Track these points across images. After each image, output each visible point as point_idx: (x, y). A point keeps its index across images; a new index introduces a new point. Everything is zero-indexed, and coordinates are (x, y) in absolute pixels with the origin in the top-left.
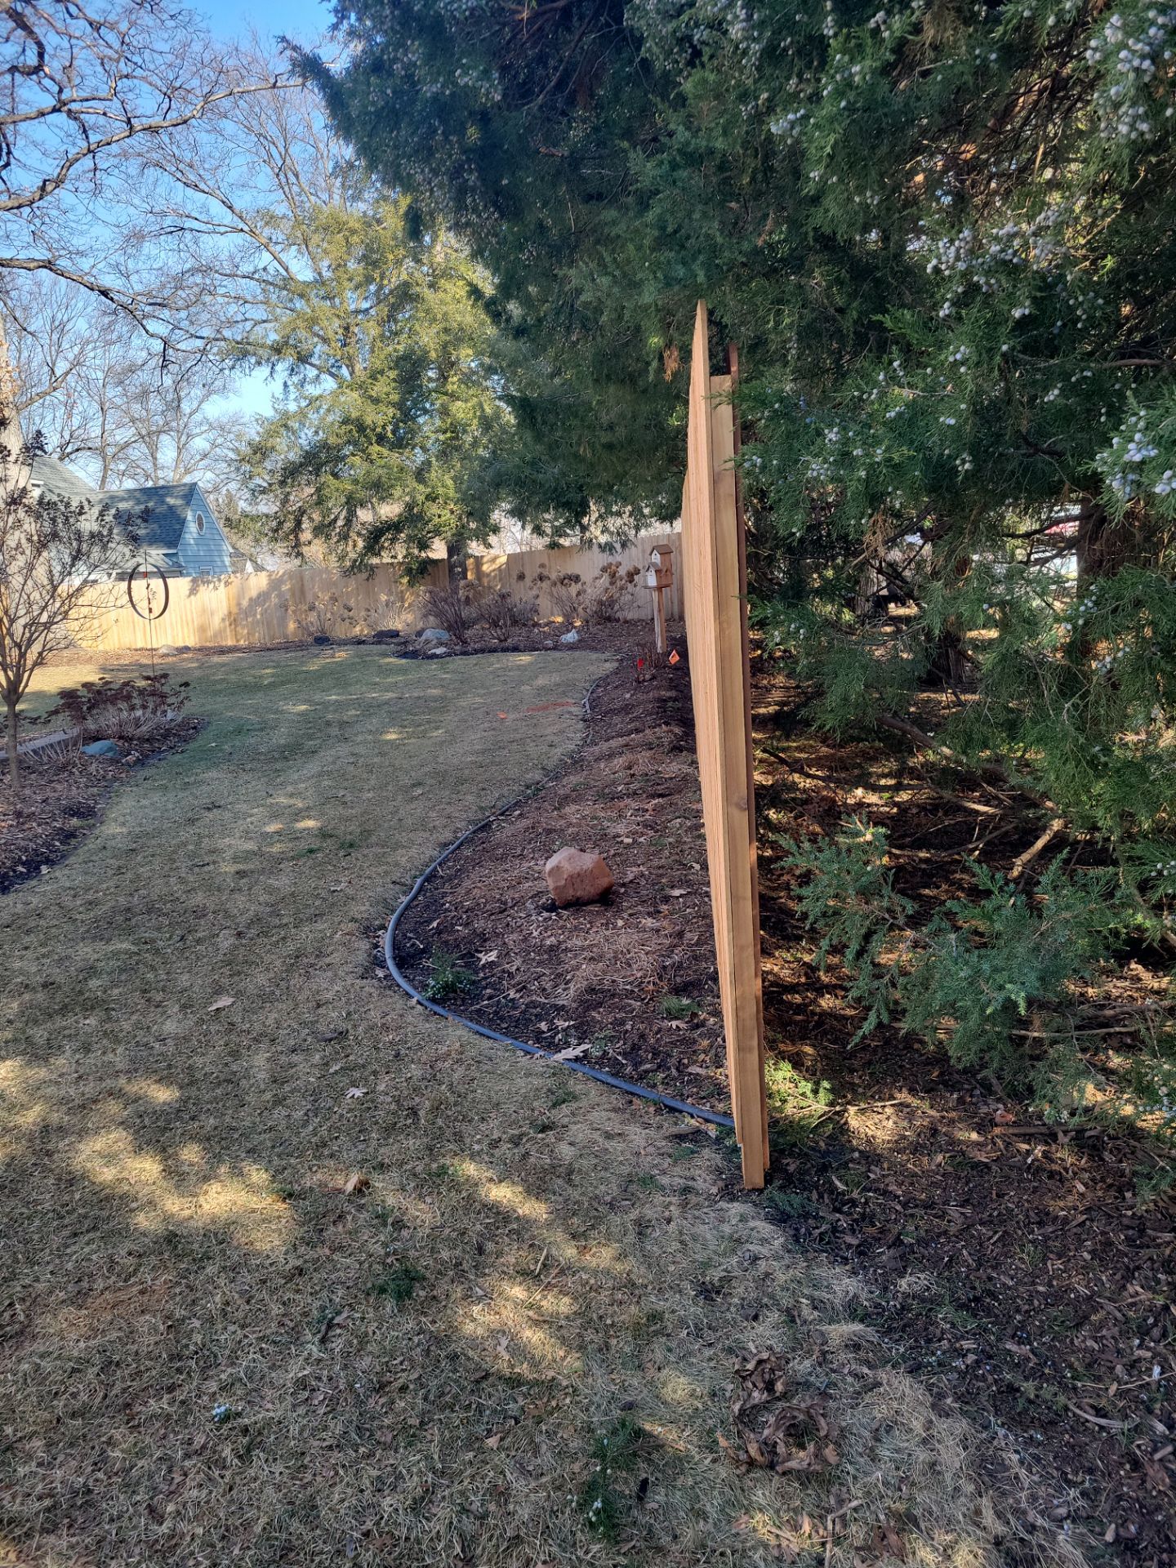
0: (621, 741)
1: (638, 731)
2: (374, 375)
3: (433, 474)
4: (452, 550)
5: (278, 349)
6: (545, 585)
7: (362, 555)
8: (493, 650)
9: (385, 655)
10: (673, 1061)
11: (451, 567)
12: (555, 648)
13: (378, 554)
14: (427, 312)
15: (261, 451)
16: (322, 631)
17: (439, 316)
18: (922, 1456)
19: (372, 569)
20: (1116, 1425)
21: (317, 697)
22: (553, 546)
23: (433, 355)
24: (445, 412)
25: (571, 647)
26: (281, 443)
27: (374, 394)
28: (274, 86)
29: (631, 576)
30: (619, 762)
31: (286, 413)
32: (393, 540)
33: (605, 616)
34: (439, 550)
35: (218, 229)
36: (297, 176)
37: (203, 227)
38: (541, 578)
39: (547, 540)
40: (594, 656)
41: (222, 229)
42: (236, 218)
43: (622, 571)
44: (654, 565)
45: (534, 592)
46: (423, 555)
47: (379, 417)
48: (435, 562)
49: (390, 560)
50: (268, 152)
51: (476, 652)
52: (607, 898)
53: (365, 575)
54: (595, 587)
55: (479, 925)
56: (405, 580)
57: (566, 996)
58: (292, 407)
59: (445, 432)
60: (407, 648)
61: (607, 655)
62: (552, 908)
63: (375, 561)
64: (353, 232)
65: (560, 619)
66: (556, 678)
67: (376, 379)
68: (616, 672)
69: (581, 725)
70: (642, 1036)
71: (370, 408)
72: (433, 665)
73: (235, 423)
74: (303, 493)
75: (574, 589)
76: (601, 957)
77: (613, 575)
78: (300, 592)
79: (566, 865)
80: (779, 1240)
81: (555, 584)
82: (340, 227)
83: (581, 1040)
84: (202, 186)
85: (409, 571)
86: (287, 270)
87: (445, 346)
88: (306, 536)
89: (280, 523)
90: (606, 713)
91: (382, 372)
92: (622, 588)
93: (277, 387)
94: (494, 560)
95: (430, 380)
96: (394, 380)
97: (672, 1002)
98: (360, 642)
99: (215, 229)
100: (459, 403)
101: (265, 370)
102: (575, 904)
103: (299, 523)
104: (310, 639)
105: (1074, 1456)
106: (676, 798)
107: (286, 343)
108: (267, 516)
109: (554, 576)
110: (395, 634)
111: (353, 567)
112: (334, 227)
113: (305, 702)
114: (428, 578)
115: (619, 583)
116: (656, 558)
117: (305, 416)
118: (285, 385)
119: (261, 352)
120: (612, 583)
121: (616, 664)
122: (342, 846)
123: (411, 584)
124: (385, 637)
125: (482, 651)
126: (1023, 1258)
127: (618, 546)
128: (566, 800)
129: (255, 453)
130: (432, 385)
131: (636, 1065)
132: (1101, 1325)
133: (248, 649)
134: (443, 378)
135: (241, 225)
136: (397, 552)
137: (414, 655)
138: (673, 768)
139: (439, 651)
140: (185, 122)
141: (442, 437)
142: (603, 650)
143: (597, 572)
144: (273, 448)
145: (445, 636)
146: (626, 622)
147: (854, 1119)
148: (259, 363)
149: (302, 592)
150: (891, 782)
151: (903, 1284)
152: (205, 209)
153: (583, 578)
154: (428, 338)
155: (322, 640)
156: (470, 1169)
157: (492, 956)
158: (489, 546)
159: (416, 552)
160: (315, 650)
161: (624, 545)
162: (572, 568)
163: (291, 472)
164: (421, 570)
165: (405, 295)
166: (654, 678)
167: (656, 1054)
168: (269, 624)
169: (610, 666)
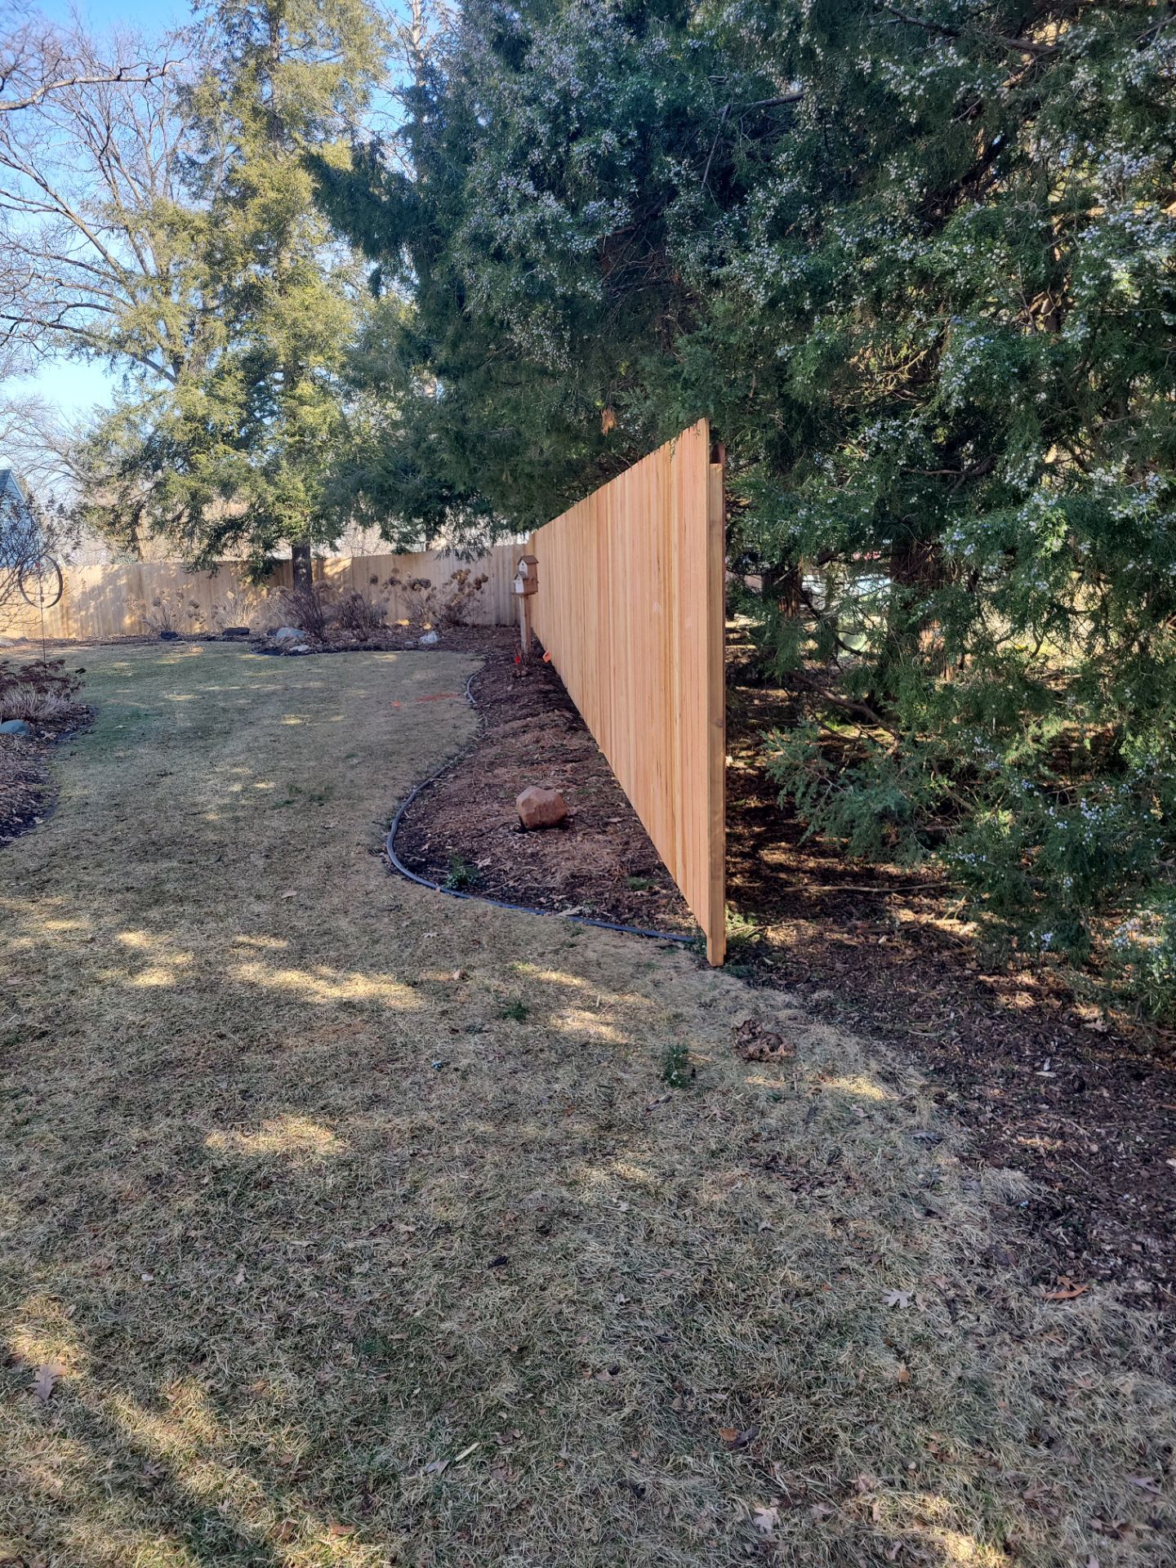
0: (519, 723)
1: (532, 715)
2: (221, 374)
3: (284, 477)
4: (296, 552)
5: (120, 343)
6: (399, 588)
7: (207, 552)
8: (356, 649)
9: (244, 652)
10: (645, 911)
11: (296, 568)
12: (416, 648)
13: (220, 553)
14: (277, 316)
15: (101, 443)
16: (167, 627)
17: (289, 322)
18: (837, 1050)
19: (215, 567)
20: (933, 1035)
21: (201, 687)
22: (400, 551)
23: (282, 359)
24: (293, 415)
25: (432, 648)
26: (123, 435)
27: (221, 393)
28: (118, 79)
29: (478, 584)
30: (528, 738)
31: (127, 407)
32: (235, 539)
33: (453, 620)
34: (284, 552)
35: (29, 206)
36: (117, 160)
37: (13, 203)
38: (393, 582)
39: (393, 546)
40: (459, 656)
41: (35, 207)
42: (49, 197)
43: (471, 579)
44: (522, 573)
45: (385, 595)
46: (268, 554)
47: (226, 417)
48: (280, 562)
49: (234, 559)
50: (89, 133)
51: (339, 650)
52: (563, 824)
53: (207, 573)
54: (444, 592)
55: (466, 845)
56: (249, 580)
57: (556, 882)
58: (135, 400)
59: (293, 435)
60: (266, 646)
61: (470, 655)
62: (523, 830)
63: (216, 559)
64: (200, 231)
65: (405, 623)
66: (432, 674)
67: (223, 379)
68: (487, 669)
69: (473, 712)
70: (618, 900)
71: (217, 406)
72: (300, 661)
73: (33, 406)
74: (142, 487)
75: (424, 593)
76: (574, 858)
77: (462, 582)
78: (138, 587)
79: (534, 798)
80: (740, 984)
81: (404, 589)
82: (186, 224)
83: (575, 905)
84: (13, 160)
85: (253, 571)
86: (105, 254)
87: (295, 350)
88: (143, 531)
89: (118, 517)
90: (496, 701)
91: (229, 373)
92: (469, 595)
93: (116, 380)
94: (338, 562)
95: (277, 382)
96: (241, 381)
97: (634, 881)
98: (210, 639)
99: (26, 206)
100: (307, 408)
101: (104, 362)
102: (542, 827)
103: (136, 517)
104: (155, 635)
105: (914, 1046)
106: (586, 763)
107: (130, 337)
108: (104, 508)
109: (405, 580)
110: (245, 632)
111: (196, 563)
112: (176, 225)
113: (189, 692)
114: (273, 578)
115: (467, 591)
116: (523, 567)
117: (148, 411)
118: (125, 378)
119: (100, 343)
120: (461, 590)
121: (483, 664)
122: (312, 799)
123: (254, 582)
124: (233, 634)
125: (345, 649)
126: (880, 983)
127: (474, 554)
128: (492, 765)
129: (96, 445)
130: (277, 388)
131: (618, 917)
132: (924, 1002)
133: (90, 642)
134: (291, 381)
135: (56, 205)
136: (240, 551)
137: (276, 651)
138: (575, 742)
139: (302, 648)
140: (24, 106)
141: (290, 440)
142: (466, 651)
143: (447, 578)
144: (115, 441)
145: (303, 634)
146: (474, 626)
147: (771, 934)
148: (98, 354)
149: (140, 587)
150: (750, 753)
151: (816, 996)
152: (16, 185)
153: (433, 584)
154: (277, 341)
155: (168, 636)
156: (529, 968)
157: (487, 862)
158: (334, 548)
159: (261, 551)
160: (166, 645)
161: (480, 554)
162: (421, 573)
163: (130, 466)
164: (264, 571)
165: (251, 297)
166: (529, 674)
167: (630, 910)
168: (104, 620)
169: (478, 665)
